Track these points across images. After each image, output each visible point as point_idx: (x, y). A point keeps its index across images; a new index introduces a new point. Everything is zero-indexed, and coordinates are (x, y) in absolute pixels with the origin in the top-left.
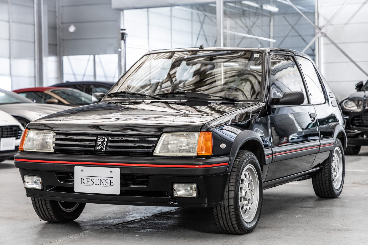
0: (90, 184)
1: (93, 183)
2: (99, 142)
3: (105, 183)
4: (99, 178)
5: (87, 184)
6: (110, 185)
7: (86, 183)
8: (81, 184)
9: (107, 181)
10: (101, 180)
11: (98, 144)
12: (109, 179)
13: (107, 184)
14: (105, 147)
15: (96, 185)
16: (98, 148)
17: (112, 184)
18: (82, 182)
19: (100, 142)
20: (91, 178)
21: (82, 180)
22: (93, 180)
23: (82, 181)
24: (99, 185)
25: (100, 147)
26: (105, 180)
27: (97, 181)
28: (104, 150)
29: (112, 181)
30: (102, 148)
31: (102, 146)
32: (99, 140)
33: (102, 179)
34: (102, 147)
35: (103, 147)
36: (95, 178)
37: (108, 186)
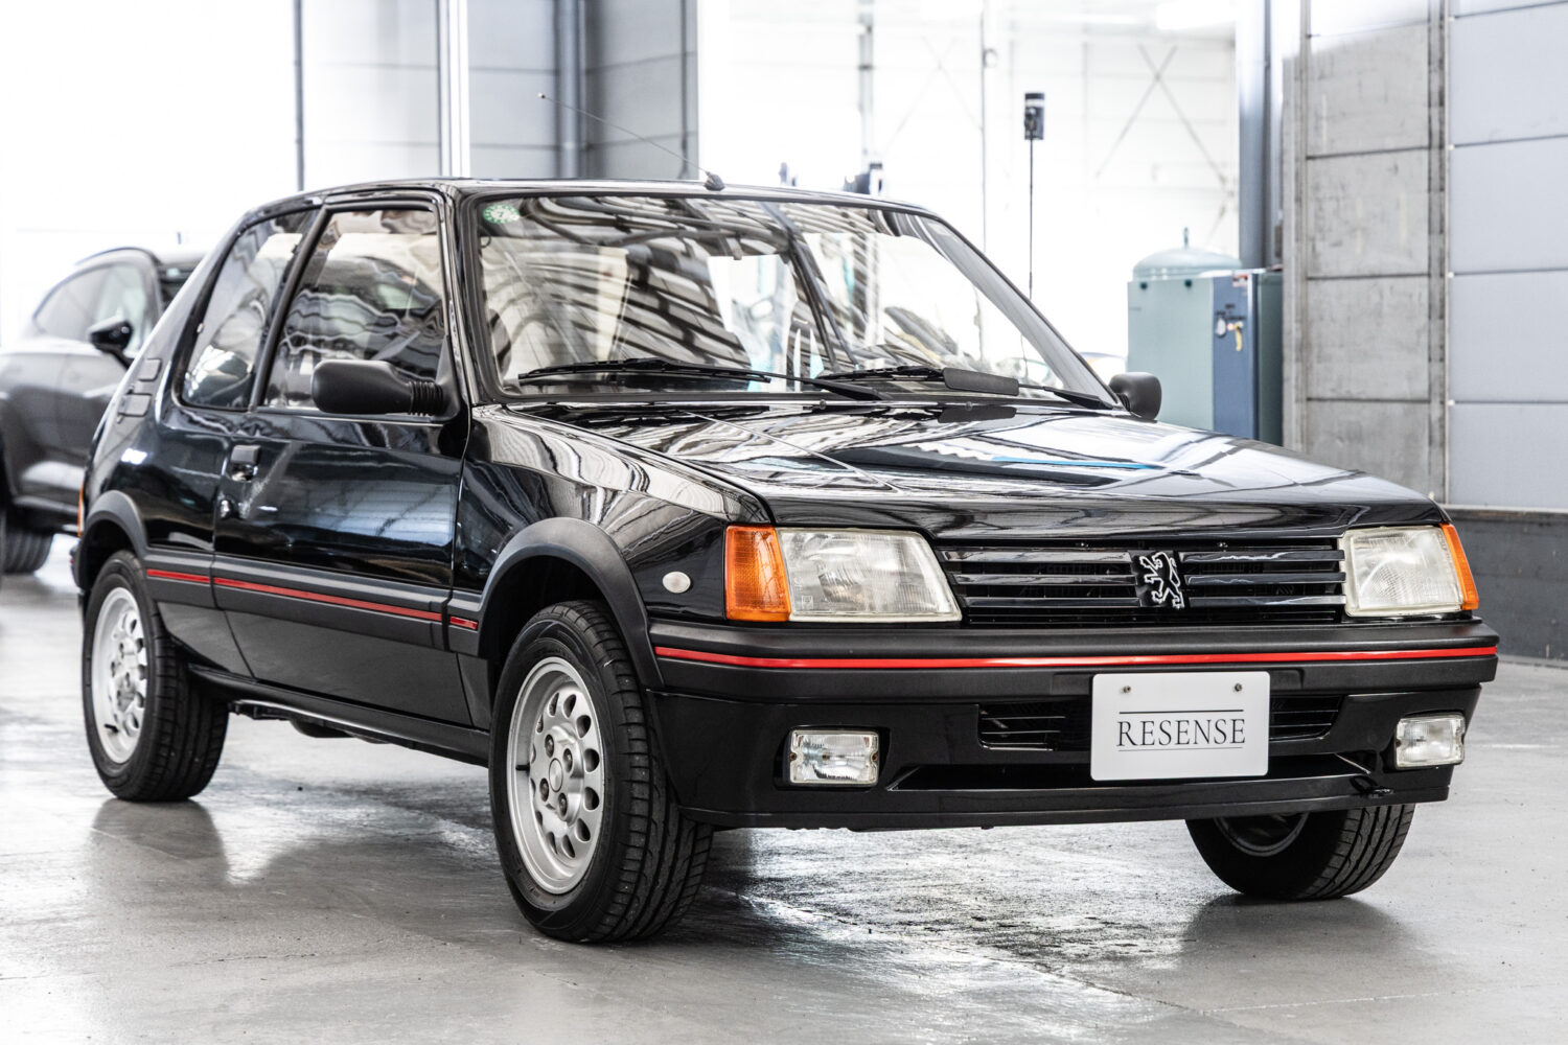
0: (1157, 743)
1: (1165, 739)
2: (1149, 571)
3: (1214, 734)
4: (1192, 717)
5: (1144, 744)
6: (1234, 742)
7: (1138, 740)
8: (1121, 744)
9: (1221, 725)
10: (1197, 722)
11: (1152, 581)
12: (1229, 716)
13: (1220, 737)
14: (1181, 594)
15: (1179, 743)
16: (1157, 596)
17: (1239, 736)
18: (1124, 736)
19: (1156, 574)
20: (1158, 718)
21: (1125, 727)
22: (1166, 727)
23: (1123, 733)
24: (1191, 745)
25: (1161, 590)
26: (1213, 724)
27: (1184, 726)
28: (1183, 605)
29: (1239, 725)
30: (1170, 597)
31: (1168, 590)
32: (1145, 566)
33: (1202, 718)
34: (1169, 594)
35: (1176, 594)
36: (1174, 718)
37: (1225, 745)
